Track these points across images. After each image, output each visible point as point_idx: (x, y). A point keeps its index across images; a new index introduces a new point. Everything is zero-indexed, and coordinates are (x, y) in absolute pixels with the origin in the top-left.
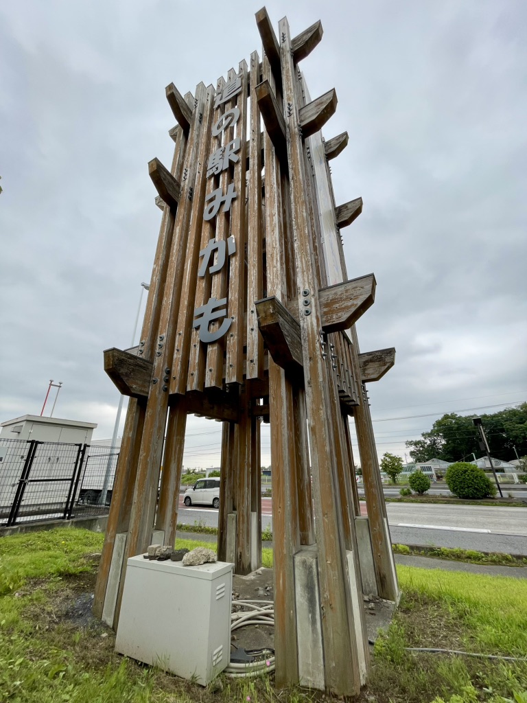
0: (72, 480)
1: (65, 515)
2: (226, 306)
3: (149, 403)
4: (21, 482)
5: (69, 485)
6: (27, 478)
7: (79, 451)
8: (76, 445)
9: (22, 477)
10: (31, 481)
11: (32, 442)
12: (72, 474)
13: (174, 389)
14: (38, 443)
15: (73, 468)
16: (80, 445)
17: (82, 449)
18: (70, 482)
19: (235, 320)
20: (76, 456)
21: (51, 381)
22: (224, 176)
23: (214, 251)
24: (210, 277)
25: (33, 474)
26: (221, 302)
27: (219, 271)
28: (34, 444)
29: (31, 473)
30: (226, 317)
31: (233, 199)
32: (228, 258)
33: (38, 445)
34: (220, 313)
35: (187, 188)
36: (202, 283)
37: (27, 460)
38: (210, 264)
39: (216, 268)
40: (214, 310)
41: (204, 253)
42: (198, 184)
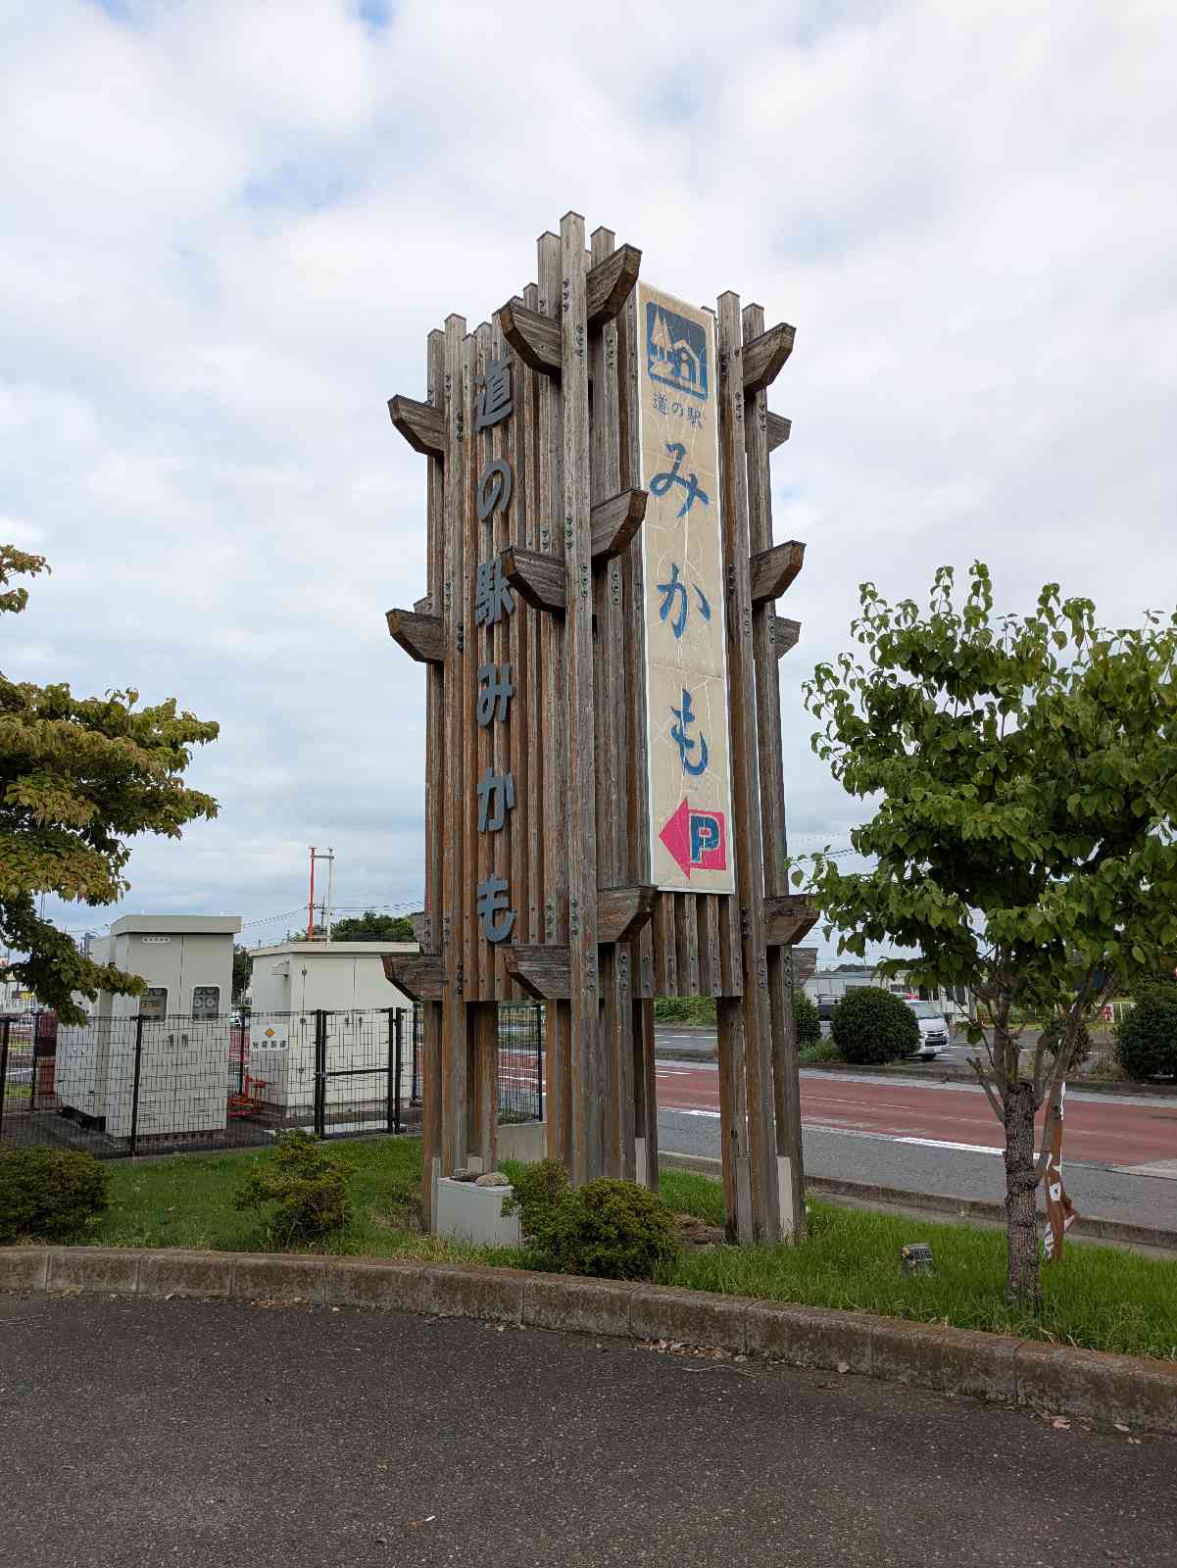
0: (389, 1070)
1: (390, 1125)
2: (508, 893)
3: (444, 1008)
4: (318, 1077)
5: (386, 1079)
6: (324, 1070)
7: (391, 1021)
8: (383, 1011)
9: (317, 1070)
10: (331, 1074)
11: (318, 1013)
12: (386, 1061)
13: (468, 997)
14: (326, 1013)
15: (387, 1052)
16: (390, 1010)
17: (394, 1017)
18: (386, 1073)
19: (518, 915)
20: (387, 1029)
21: (313, 849)
22: (498, 632)
23: (492, 791)
24: (492, 835)
25: (330, 1065)
26: (504, 885)
27: (500, 830)
28: (321, 1016)
29: (327, 1065)
30: (509, 909)
31: (509, 699)
32: (508, 812)
33: (328, 1017)
34: (503, 902)
35: (453, 632)
36: (484, 841)
37: (317, 1043)
38: (491, 814)
39: (497, 823)
40: (497, 894)
41: (483, 789)
42: (467, 626)
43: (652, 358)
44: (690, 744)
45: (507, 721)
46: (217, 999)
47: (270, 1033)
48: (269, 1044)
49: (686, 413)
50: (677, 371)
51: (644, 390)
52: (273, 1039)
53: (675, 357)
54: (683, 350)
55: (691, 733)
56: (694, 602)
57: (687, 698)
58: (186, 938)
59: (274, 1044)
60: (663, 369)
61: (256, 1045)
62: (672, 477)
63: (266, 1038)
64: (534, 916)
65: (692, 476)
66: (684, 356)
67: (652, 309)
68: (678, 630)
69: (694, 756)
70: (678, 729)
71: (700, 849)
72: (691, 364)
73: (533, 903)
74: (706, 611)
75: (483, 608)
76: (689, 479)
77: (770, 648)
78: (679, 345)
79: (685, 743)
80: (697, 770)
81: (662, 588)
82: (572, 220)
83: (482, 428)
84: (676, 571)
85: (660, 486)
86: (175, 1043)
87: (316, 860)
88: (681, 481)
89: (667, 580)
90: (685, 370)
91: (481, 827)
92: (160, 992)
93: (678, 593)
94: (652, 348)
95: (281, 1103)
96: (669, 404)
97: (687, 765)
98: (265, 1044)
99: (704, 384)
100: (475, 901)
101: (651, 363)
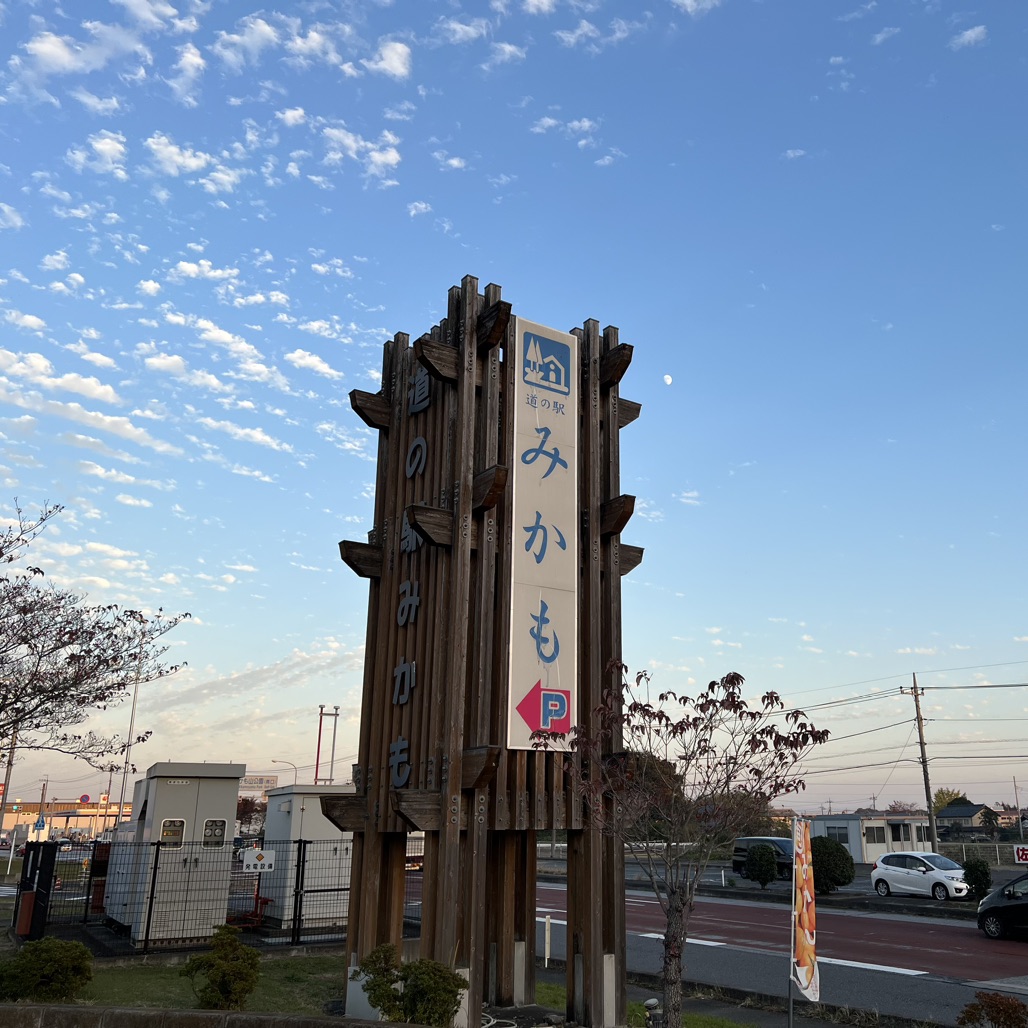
2: (408, 750)
3: (365, 837)
4: (297, 893)
6: (302, 888)
9: (297, 887)
10: (305, 892)
11: (300, 842)
13: (381, 829)
14: (306, 842)
19: (413, 767)
21: (322, 707)
22: (414, 557)
23: (403, 674)
24: (402, 706)
25: (308, 884)
26: (405, 744)
27: (406, 703)
28: (302, 844)
29: (305, 883)
30: (408, 762)
31: (417, 607)
32: (412, 690)
33: (308, 846)
34: (404, 757)
35: (389, 556)
36: (396, 711)
37: (298, 866)
38: (401, 692)
39: (404, 699)
40: (402, 751)
41: (398, 673)
42: (396, 553)
43: (527, 369)
44: (546, 640)
45: (415, 623)
46: (223, 830)
47: (260, 857)
48: (259, 867)
49: (552, 404)
50: (546, 378)
51: (520, 392)
52: (262, 862)
53: (545, 368)
54: (552, 362)
55: (546, 632)
56: (553, 537)
57: (544, 607)
58: (202, 781)
59: (263, 866)
60: (534, 376)
61: (248, 866)
62: (539, 451)
63: (257, 862)
64: (422, 768)
65: (555, 449)
66: (552, 367)
67: (527, 337)
68: (539, 558)
69: (548, 650)
70: (535, 631)
71: (550, 718)
72: (557, 371)
73: (423, 758)
74: (562, 544)
75: (406, 540)
76: (553, 452)
77: (614, 568)
78: (547, 360)
79: (540, 640)
80: (551, 659)
81: (527, 529)
82: (469, 281)
83: (412, 414)
84: (539, 516)
85: (528, 458)
86: (188, 864)
87: (323, 717)
88: (547, 453)
89: (532, 523)
90: (552, 376)
91: (395, 702)
92: (179, 824)
93: (540, 532)
94: (527, 363)
95: (279, 917)
96: (538, 401)
97: (541, 655)
98: (255, 866)
99: (567, 384)
100: (389, 755)
101: (525, 374)
